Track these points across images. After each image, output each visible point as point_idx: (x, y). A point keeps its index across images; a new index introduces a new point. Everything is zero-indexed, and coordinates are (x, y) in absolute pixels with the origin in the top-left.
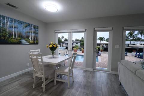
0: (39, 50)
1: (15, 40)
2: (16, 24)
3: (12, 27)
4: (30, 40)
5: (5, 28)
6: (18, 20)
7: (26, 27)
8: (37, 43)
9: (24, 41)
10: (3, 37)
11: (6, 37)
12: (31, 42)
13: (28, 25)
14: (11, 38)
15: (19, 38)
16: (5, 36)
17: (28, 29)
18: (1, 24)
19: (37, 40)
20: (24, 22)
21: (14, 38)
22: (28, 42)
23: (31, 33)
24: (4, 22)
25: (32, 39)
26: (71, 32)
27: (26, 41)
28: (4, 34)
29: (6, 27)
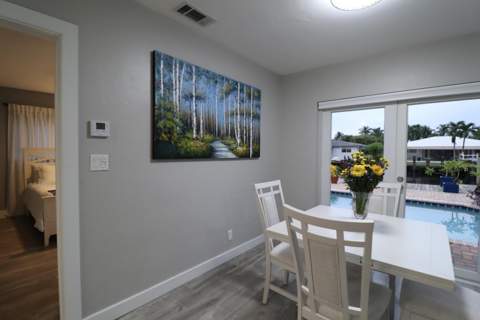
0: (278, 183)
1: (199, 144)
2: (203, 86)
3: (192, 97)
4: (239, 141)
5: (171, 102)
6: (208, 72)
7: (227, 94)
8: (256, 155)
9: (221, 148)
10: (165, 133)
11: (175, 134)
12: (240, 149)
13: (233, 87)
14: (188, 138)
15: (208, 137)
16: (170, 131)
17: (234, 103)
18: (162, 86)
19: (257, 141)
20: (223, 78)
21: (195, 136)
22: (232, 150)
23: (242, 114)
24: (171, 80)
25: (242, 138)
26: (398, 102)
27: (228, 145)
28: (169, 124)
29: (176, 97)
